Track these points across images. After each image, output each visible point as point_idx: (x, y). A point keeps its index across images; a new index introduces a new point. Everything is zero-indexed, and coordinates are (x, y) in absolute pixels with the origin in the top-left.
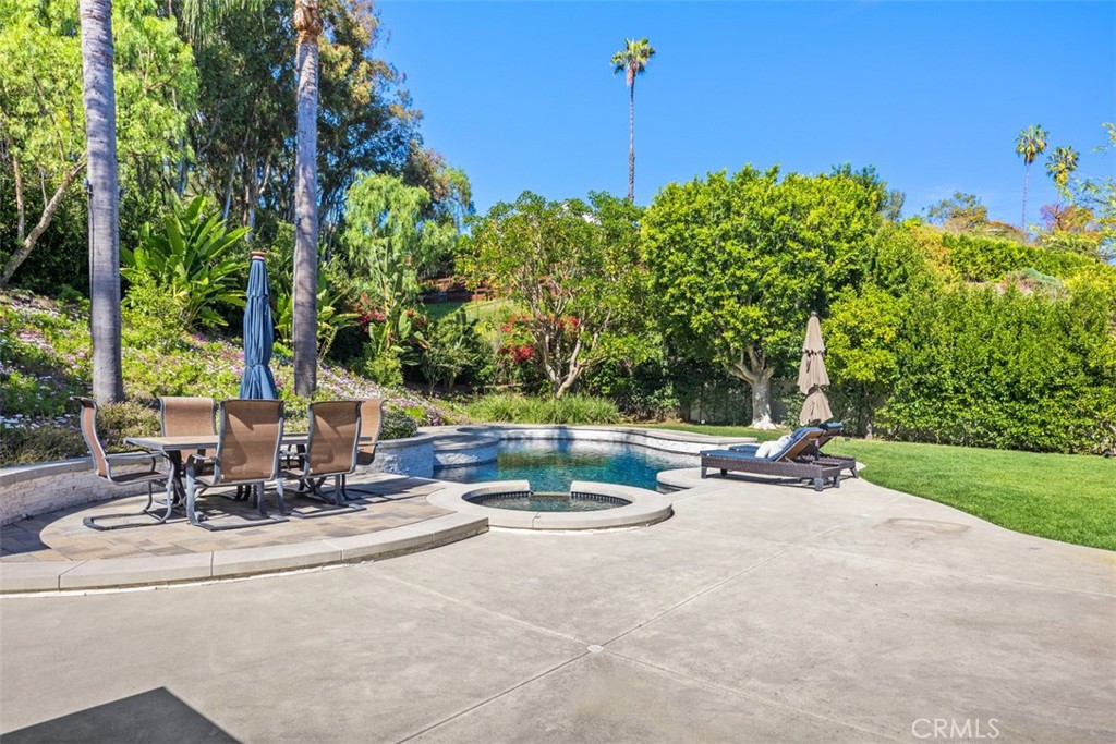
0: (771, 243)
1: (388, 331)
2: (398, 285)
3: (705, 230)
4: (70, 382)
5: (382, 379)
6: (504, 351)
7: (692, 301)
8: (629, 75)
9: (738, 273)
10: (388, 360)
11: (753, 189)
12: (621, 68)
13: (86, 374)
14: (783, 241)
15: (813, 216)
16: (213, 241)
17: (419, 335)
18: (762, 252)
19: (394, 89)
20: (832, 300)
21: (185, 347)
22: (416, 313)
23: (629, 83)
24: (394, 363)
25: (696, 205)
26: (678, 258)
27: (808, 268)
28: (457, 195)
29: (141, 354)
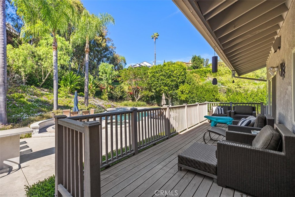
0: (168, 76)
1: (106, 90)
2: (107, 83)
3: (158, 74)
4: (50, 105)
5: (104, 99)
6: (128, 93)
7: (156, 86)
8: (154, 39)
9: (163, 82)
10: (105, 96)
11: (165, 68)
12: (153, 38)
13: (53, 104)
14: (170, 76)
15: (175, 72)
16: (74, 78)
17: (111, 91)
18: (167, 78)
19: (111, 43)
20: (179, 86)
21: (69, 97)
22: (112, 87)
23: (154, 41)
24: (107, 96)
25: (156, 70)
26: (153, 79)
27: (175, 80)
28: (123, 61)
29: (62, 98)
